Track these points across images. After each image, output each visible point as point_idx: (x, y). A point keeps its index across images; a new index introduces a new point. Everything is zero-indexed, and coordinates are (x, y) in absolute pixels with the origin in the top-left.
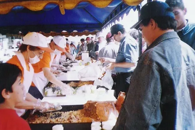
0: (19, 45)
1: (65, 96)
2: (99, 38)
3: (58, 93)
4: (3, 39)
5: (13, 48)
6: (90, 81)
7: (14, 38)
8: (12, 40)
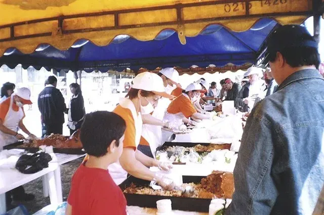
0: (127, 87)
1: (185, 164)
2: (251, 77)
3: (175, 160)
4: (103, 77)
5: (118, 92)
6: (225, 144)
7: (121, 77)
8: (118, 79)
